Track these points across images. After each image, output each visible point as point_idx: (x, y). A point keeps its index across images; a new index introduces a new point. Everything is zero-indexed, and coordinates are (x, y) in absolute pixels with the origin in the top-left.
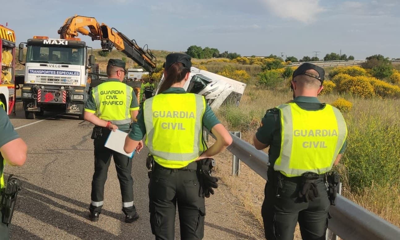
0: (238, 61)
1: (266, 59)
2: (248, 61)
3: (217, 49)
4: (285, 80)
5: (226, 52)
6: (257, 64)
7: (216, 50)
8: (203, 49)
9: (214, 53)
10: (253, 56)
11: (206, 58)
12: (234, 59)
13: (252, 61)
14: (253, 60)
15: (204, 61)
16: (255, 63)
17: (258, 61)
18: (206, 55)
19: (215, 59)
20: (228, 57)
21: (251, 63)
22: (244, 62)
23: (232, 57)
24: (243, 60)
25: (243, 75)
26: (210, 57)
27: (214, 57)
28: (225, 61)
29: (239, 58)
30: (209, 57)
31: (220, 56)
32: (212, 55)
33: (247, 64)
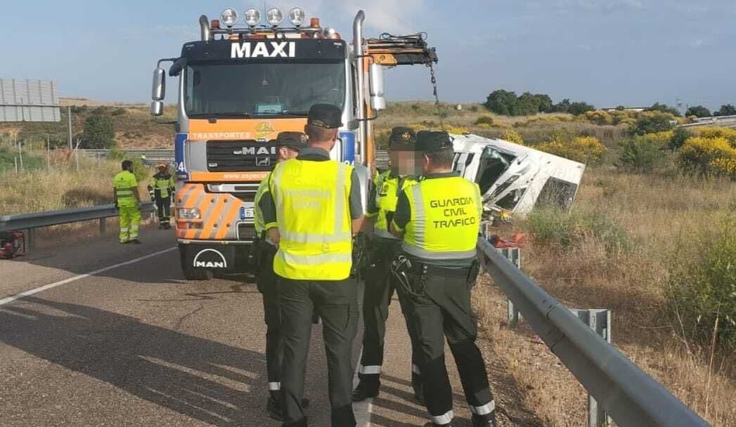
0: (590, 118)
1: (645, 113)
2: (609, 119)
3: (547, 96)
4: (674, 153)
5: (566, 102)
6: (626, 122)
7: (545, 98)
8: (518, 96)
9: (542, 104)
10: (620, 108)
11: (525, 114)
12: (581, 115)
13: (617, 117)
14: (619, 115)
15: (521, 119)
16: (623, 120)
17: (630, 117)
18: (526, 108)
19: (543, 115)
20: (569, 111)
21: (616, 122)
22: (601, 120)
23: (578, 110)
24: (599, 115)
25: (591, 146)
26: (533, 113)
27: (543, 112)
28: (562, 119)
29: (590, 113)
30: (531, 111)
31: (554, 109)
32: (538, 109)
33: (607, 124)
